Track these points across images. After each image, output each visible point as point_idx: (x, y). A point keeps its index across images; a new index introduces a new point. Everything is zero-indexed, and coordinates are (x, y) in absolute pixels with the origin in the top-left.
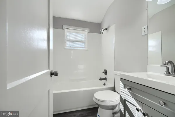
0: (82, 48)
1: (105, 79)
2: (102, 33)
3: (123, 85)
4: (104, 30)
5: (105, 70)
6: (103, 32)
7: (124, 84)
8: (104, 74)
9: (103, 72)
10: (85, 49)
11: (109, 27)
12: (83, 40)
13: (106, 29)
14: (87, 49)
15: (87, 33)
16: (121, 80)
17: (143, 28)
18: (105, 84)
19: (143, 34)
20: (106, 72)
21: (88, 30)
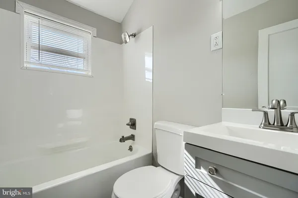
0: (78, 70)
1: (132, 137)
2: (126, 42)
3: (194, 161)
4: (129, 36)
5: (131, 119)
6: (128, 41)
7: (196, 159)
8: (129, 126)
9: (128, 125)
10: (84, 73)
11: (139, 32)
12: (81, 52)
13: (134, 35)
14: (90, 74)
15: (90, 36)
16: (186, 148)
17: (214, 36)
18: (131, 149)
19: (213, 48)
20: (133, 124)
21: (93, 31)
